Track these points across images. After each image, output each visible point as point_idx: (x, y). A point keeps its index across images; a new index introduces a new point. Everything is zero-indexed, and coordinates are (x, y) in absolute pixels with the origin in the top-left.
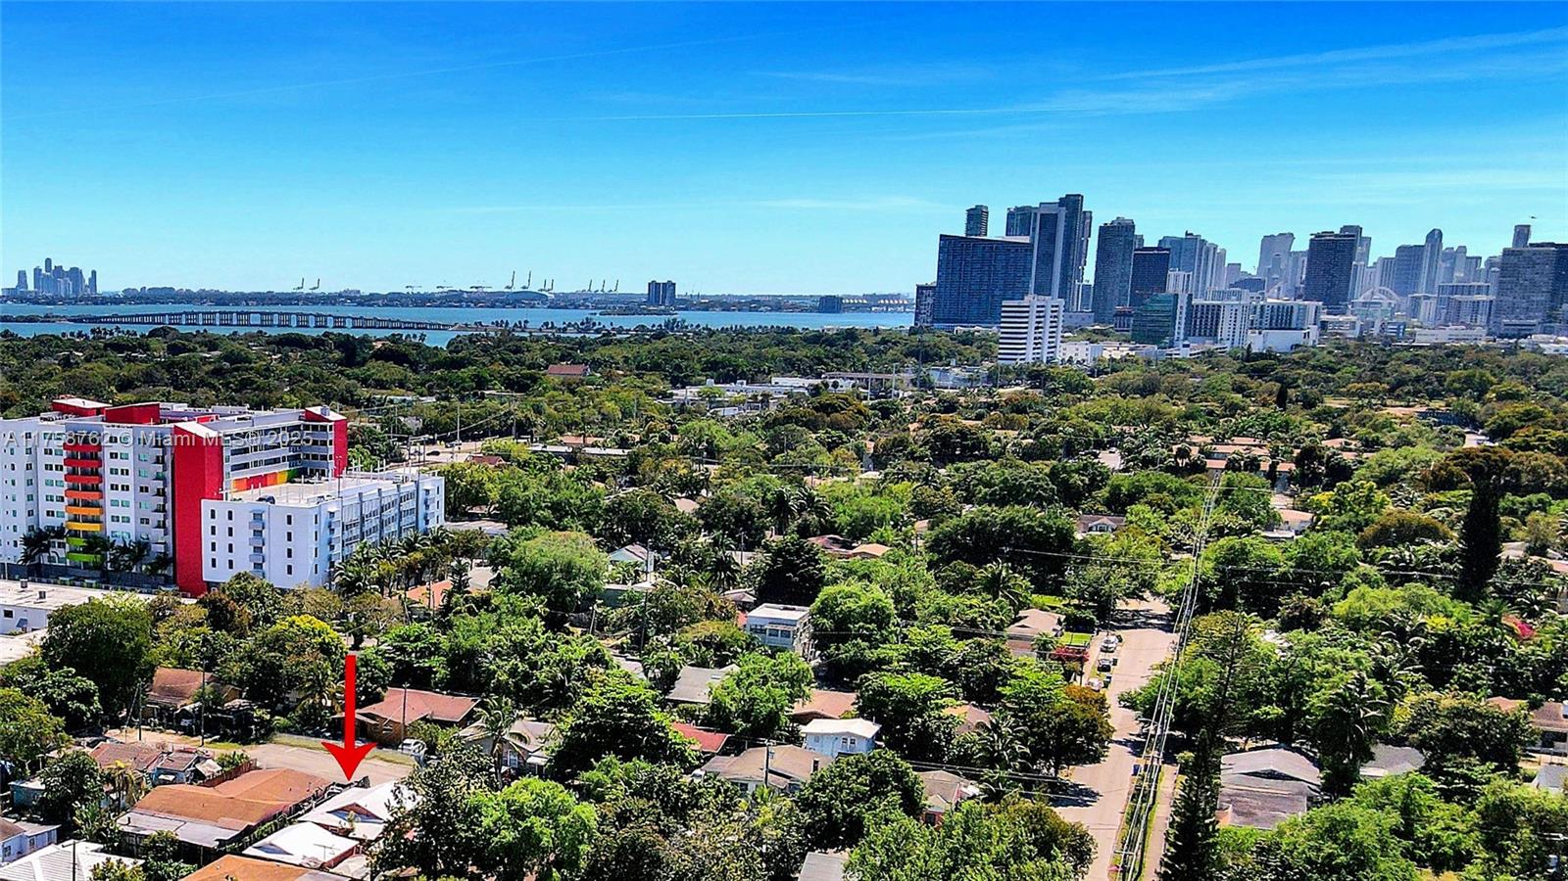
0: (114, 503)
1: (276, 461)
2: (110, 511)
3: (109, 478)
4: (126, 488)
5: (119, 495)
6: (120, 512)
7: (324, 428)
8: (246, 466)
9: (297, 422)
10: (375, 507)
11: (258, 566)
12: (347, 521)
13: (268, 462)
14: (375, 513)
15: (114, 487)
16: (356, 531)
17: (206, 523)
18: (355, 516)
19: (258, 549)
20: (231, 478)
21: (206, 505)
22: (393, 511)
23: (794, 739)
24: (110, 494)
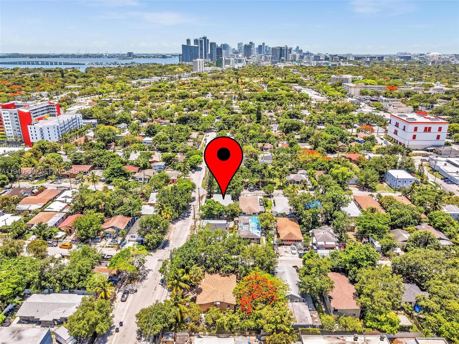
0: (7, 127)
1: (44, 114)
2: (6, 129)
3: (5, 122)
4: (9, 124)
5: (8, 125)
6: (8, 129)
7: (54, 106)
8: (37, 116)
9: (47, 105)
10: (67, 123)
11: (43, 138)
12: (61, 127)
13: (42, 114)
14: (67, 124)
15: (6, 124)
16: (63, 128)
17: (29, 130)
18: (63, 125)
19: (42, 135)
20: (34, 119)
21: (29, 127)
22: (71, 123)
23: (150, 168)
24: (5, 125)
